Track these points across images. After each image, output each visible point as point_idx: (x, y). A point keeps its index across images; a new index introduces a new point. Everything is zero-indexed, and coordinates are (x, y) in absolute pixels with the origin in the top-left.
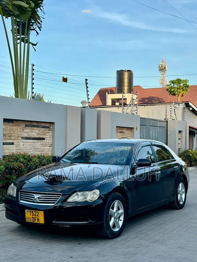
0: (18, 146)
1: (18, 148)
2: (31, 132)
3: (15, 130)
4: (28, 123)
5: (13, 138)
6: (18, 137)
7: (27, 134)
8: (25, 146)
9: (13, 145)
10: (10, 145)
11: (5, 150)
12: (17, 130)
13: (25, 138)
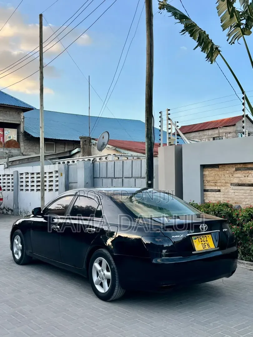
0: (226, 193)
1: (226, 196)
2: (245, 177)
3: (221, 176)
4: (239, 166)
6: (226, 183)
7: (238, 179)
8: (236, 194)
9: (220, 192)
10: (216, 192)
11: (210, 197)
12: (224, 175)
13: (236, 185)
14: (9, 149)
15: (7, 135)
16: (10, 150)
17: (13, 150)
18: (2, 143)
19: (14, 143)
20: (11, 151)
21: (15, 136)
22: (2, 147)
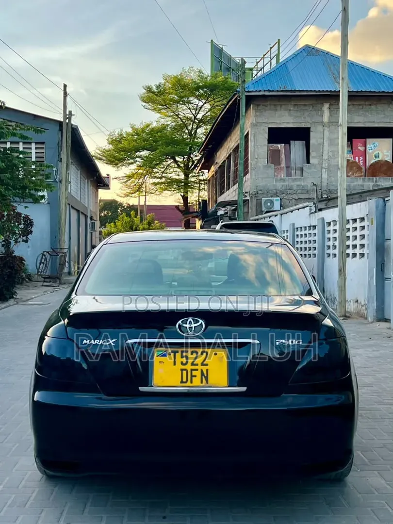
14: (375, 179)
15: (373, 153)
16: (376, 181)
17: (382, 180)
18: (361, 169)
19: (385, 168)
20: (378, 183)
21: (387, 154)
22: (361, 176)
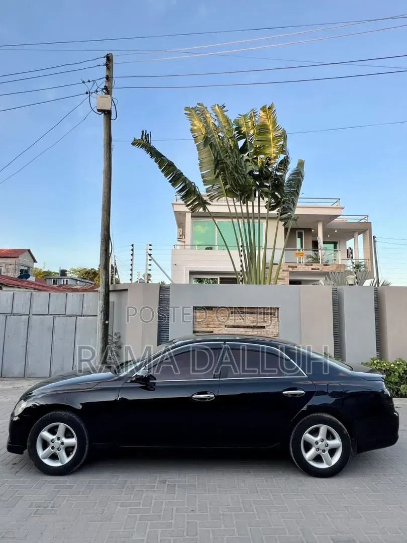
5: (211, 326)
6: (220, 325)
13: (231, 327)
